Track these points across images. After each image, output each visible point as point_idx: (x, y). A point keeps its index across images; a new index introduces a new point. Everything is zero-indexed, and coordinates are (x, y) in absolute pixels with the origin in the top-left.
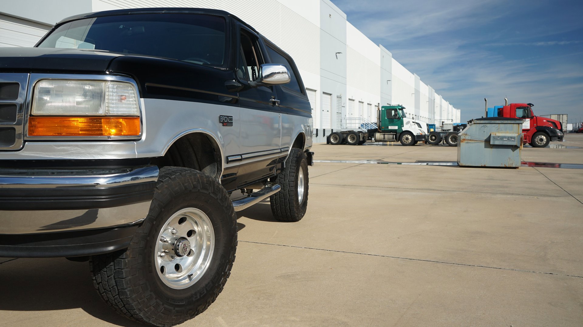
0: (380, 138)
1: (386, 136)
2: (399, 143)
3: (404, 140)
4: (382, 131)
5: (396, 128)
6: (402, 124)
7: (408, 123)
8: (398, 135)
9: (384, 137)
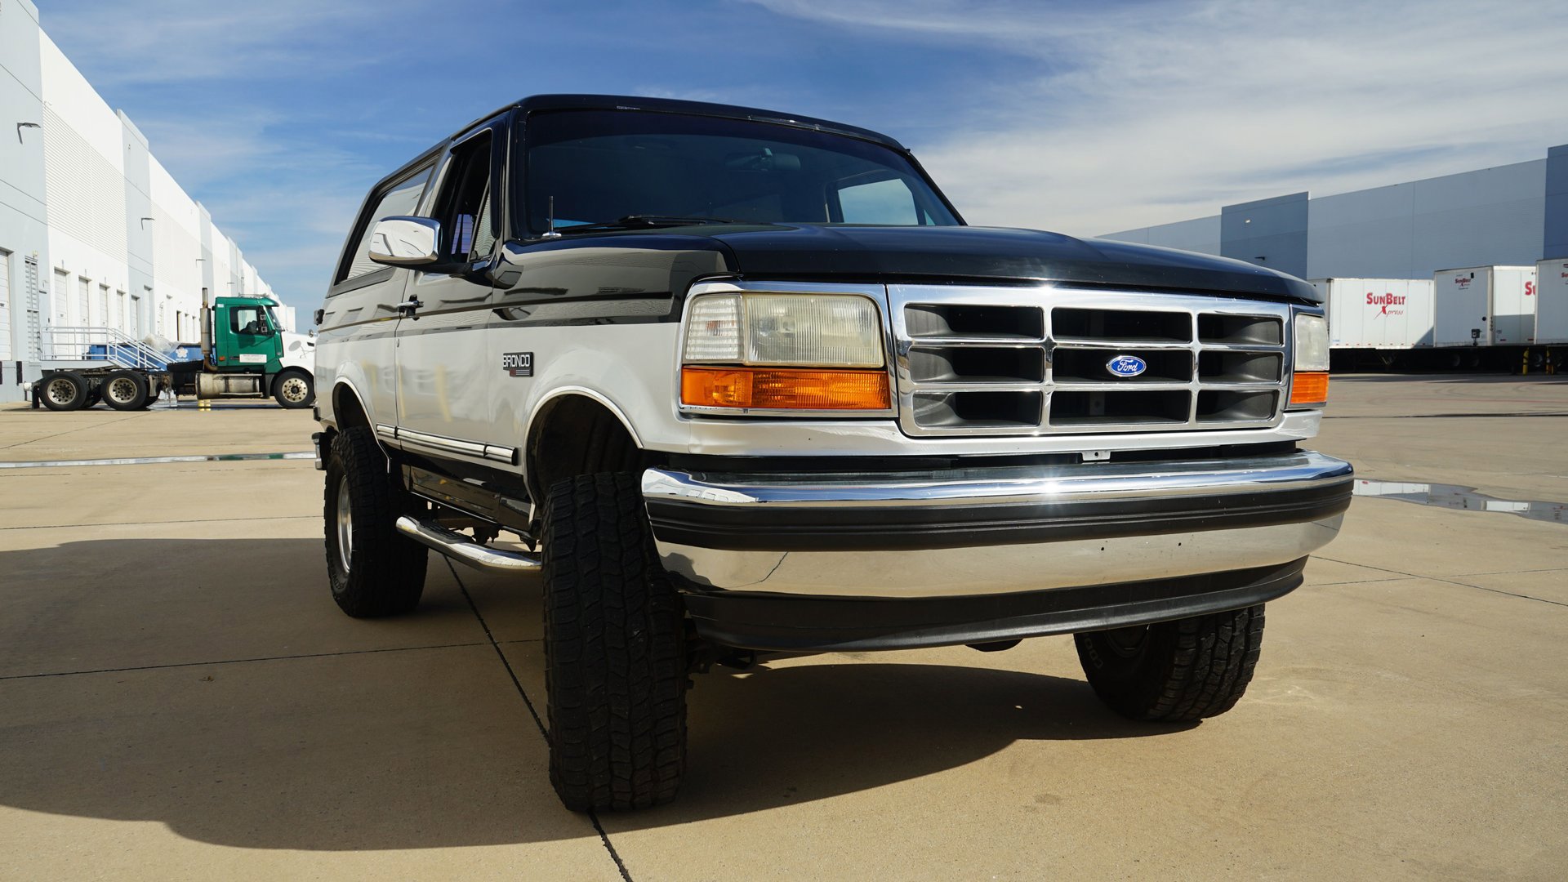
0: (213, 388)
1: (232, 382)
2: (272, 400)
3: (285, 392)
4: (219, 367)
5: (262, 359)
6: (279, 348)
7: (296, 345)
8: (269, 379)
9: (227, 386)
